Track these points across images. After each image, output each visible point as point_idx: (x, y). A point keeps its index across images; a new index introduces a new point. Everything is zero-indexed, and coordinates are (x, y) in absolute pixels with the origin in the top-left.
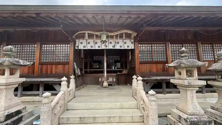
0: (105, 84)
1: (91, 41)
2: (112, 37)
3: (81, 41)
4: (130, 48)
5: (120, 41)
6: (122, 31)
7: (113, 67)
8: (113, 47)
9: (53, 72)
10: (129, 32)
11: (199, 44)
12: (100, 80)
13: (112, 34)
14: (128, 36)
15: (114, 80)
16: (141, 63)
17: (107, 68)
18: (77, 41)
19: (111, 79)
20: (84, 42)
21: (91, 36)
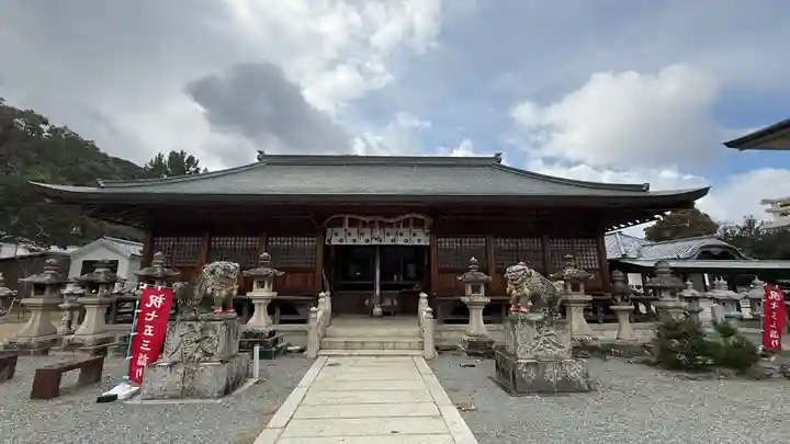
0: (377, 310)
1: (354, 231)
2: (390, 225)
3: (336, 230)
4: (423, 243)
5: (405, 231)
6: (408, 216)
7: (395, 277)
8: (392, 241)
9: (288, 284)
10: (420, 216)
11: (545, 237)
12: (367, 302)
13: (391, 221)
14: (419, 224)
15: (395, 303)
16: (441, 271)
17: (381, 279)
18: (329, 230)
19: (388, 303)
20: (341, 231)
21: (353, 223)
